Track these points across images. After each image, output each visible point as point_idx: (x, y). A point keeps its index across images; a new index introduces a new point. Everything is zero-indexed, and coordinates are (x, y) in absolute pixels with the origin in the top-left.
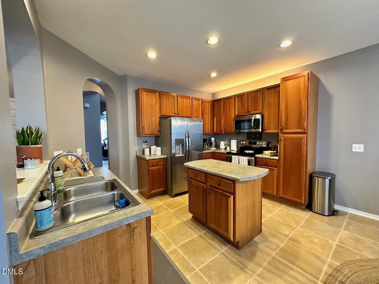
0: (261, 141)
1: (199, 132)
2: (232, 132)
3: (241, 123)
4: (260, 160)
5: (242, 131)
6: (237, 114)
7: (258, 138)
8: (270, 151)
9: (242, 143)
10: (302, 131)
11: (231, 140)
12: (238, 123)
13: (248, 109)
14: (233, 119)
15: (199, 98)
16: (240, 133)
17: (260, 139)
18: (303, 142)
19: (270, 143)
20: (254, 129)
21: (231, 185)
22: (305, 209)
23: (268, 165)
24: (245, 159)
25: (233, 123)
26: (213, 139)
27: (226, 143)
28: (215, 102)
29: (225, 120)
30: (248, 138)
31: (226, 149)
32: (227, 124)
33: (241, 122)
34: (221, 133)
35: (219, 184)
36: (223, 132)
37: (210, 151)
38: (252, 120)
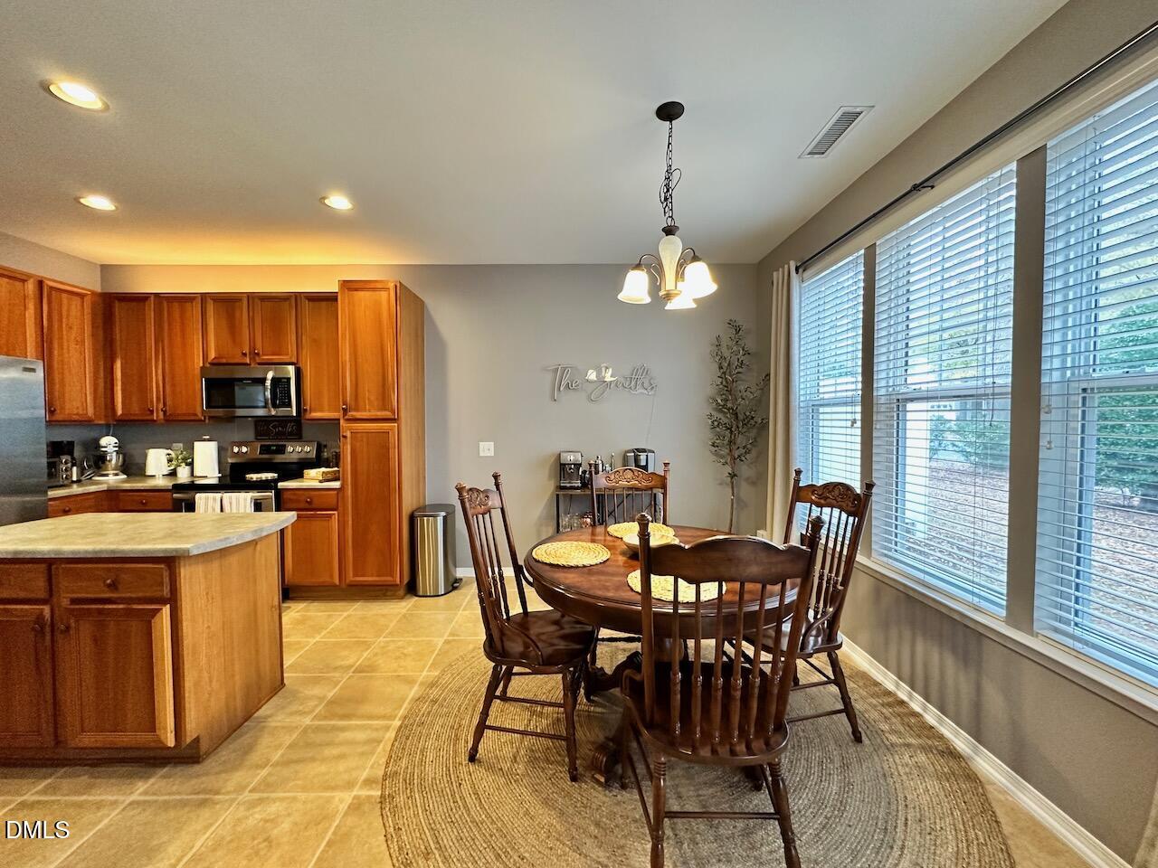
0: (301, 444)
1: (24, 414)
2: (196, 415)
3: (236, 388)
4: (292, 497)
5: (240, 412)
6: (212, 355)
7: (291, 434)
8: (323, 469)
9: (236, 450)
10: (387, 414)
11: (196, 443)
12: (223, 389)
13: (252, 348)
14: (198, 372)
15: (22, 273)
16: (232, 419)
17: (298, 436)
18: (391, 440)
19: (325, 446)
20: (275, 406)
21: (162, 576)
22: (405, 595)
23: (314, 506)
24: (245, 500)
25: (198, 386)
26: (109, 443)
27: (173, 455)
28: (117, 304)
29: (167, 370)
30: (259, 434)
31: (173, 474)
32: (173, 385)
33: (236, 383)
34: (149, 418)
35: (109, 586)
36: (158, 415)
37: (93, 488)
38: (264, 380)
